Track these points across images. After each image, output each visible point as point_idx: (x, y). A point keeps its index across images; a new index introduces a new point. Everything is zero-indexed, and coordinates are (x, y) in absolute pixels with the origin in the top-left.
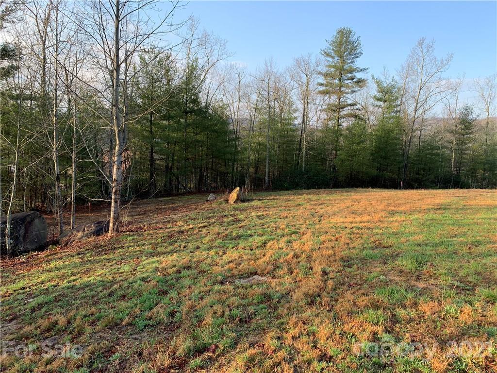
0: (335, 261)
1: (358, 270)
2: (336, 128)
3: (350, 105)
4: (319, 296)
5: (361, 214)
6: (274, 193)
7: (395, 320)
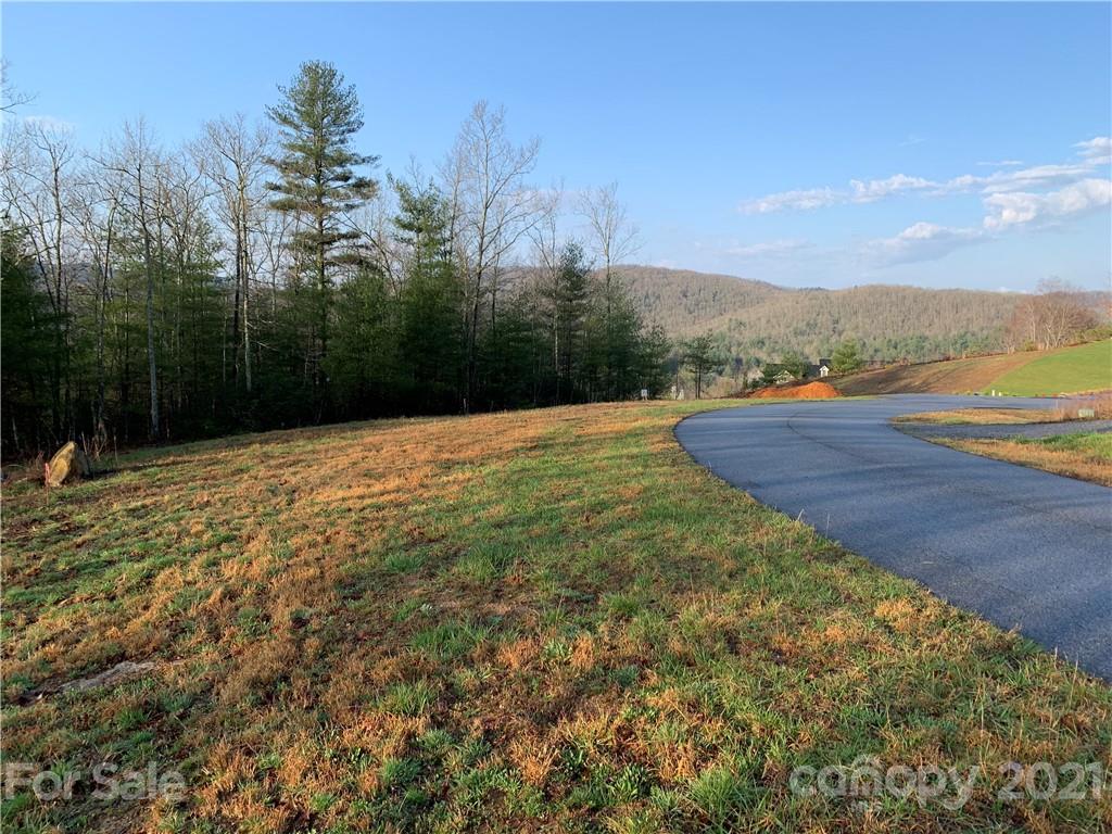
0: (323, 590)
1: (374, 602)
2: (320, 287)
3: (345, 236)
4: (285, 678)
5: (383, 475)
6: (176, 447)
7: (451, 695)
